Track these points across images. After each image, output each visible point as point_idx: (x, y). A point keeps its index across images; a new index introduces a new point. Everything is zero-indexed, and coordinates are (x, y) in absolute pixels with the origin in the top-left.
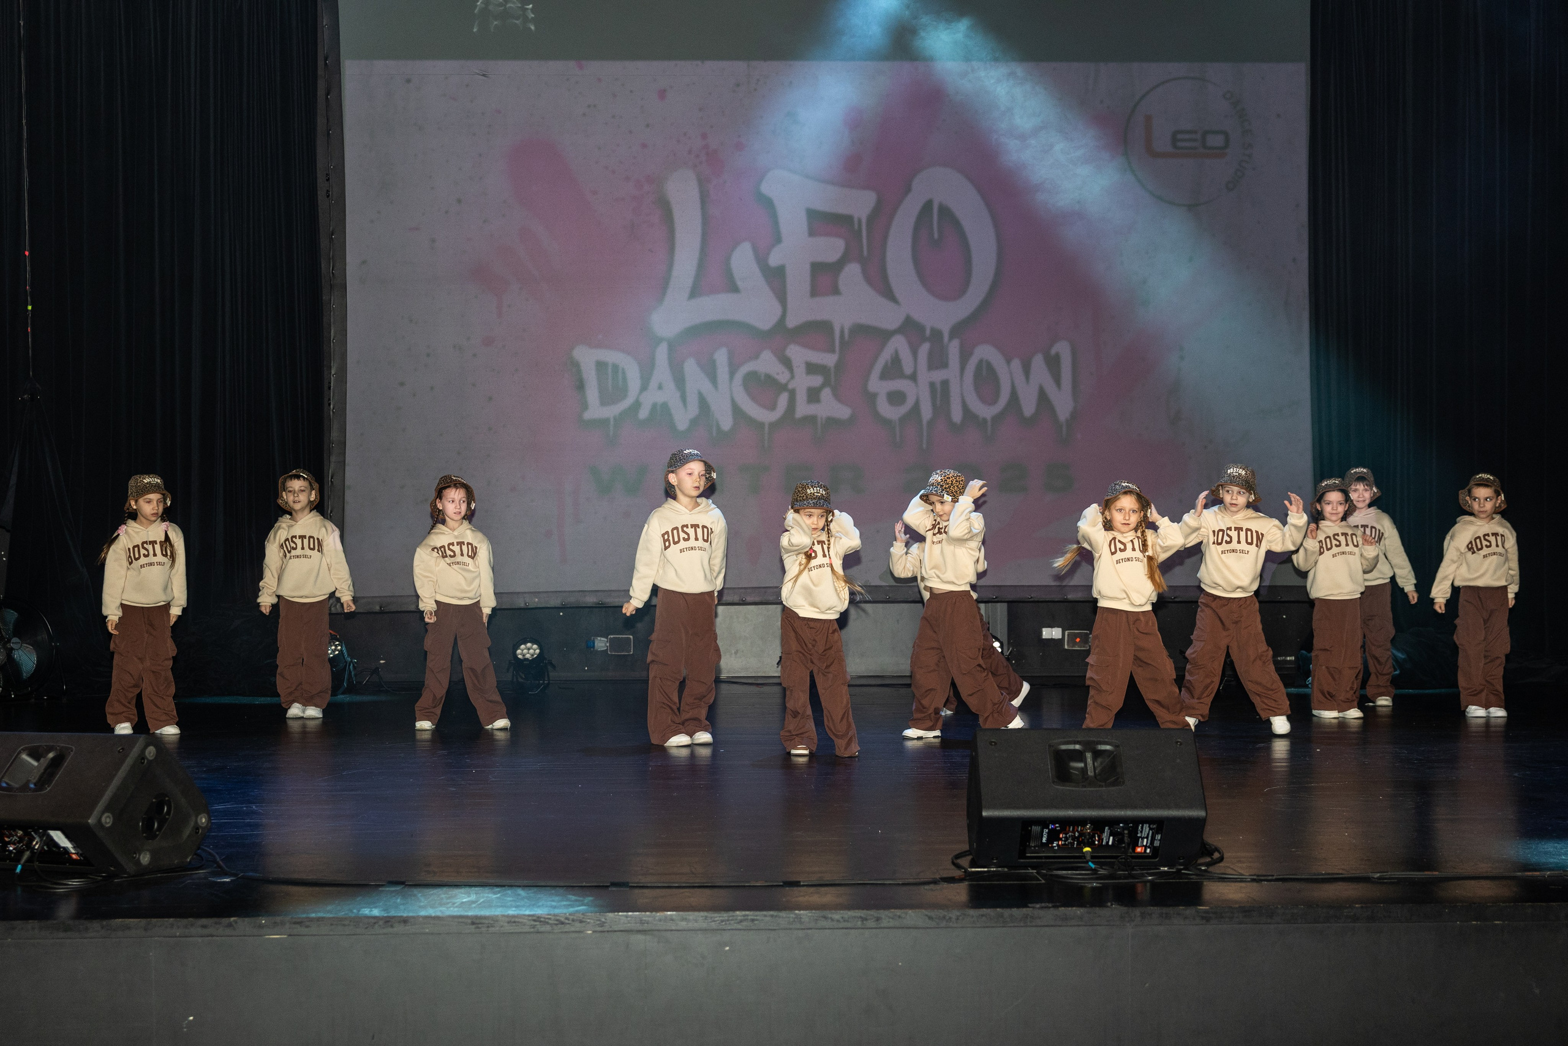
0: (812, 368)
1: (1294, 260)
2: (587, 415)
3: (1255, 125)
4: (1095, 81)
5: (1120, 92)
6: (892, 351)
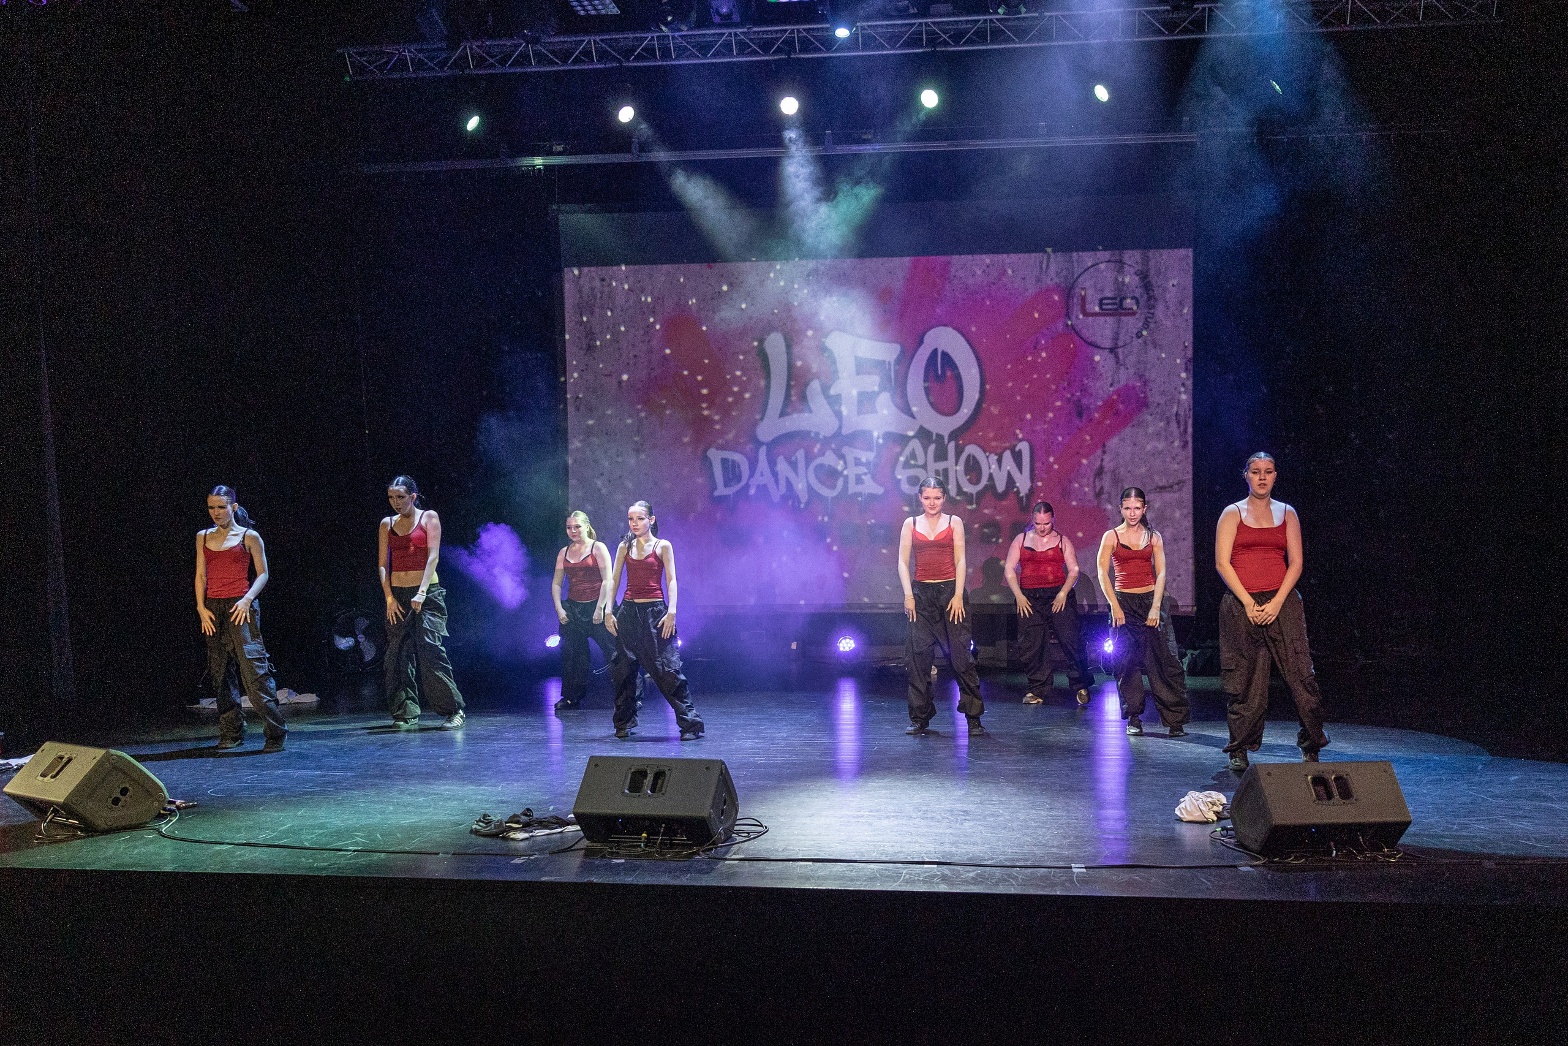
0: (859, 462)
2: (716, 493)
3: (1157, 292)
4: (1048, 265)
5: (1064, 273)
6: (911, 449)
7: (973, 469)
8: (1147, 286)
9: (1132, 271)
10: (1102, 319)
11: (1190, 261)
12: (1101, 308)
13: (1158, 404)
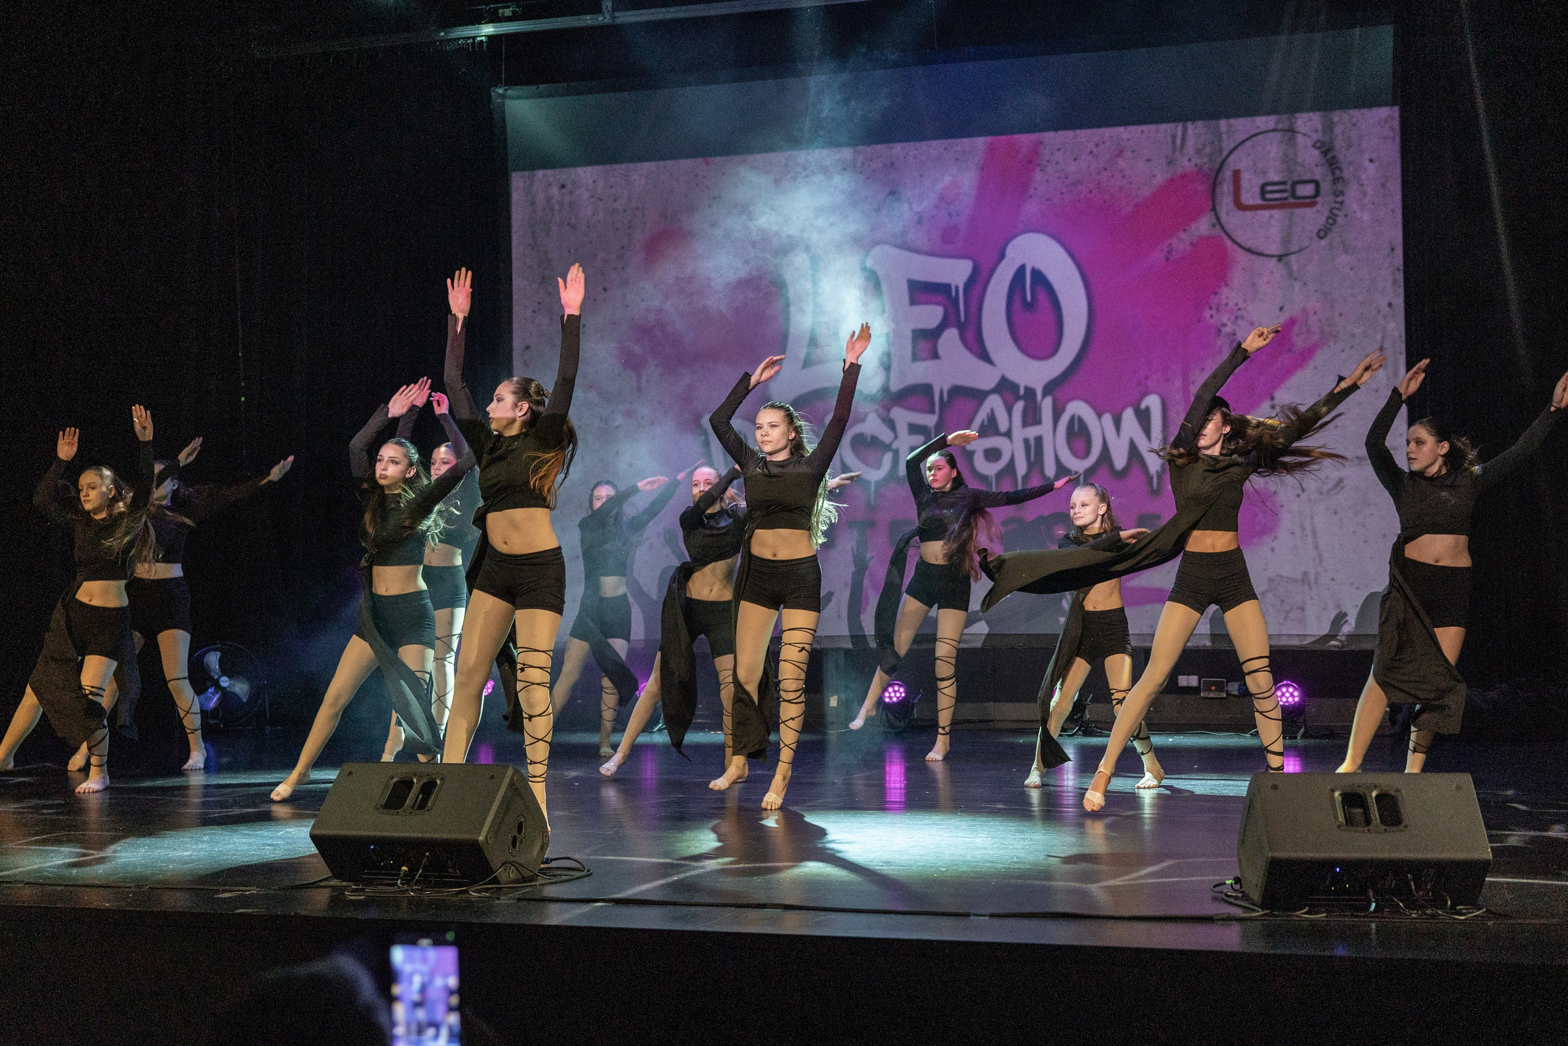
0: (914, 429)
1: (1390, 305)
3: (1346, 173)
4: (1183, 139)
5: (1208, 150)
6: (988, 410)
7: (1078, 434)
8: (1332, 163)
9: (1309, 142)
10: (1266, 214)
11: (1396, 123)
12: (1263, 198)
13: (1353, 335)
